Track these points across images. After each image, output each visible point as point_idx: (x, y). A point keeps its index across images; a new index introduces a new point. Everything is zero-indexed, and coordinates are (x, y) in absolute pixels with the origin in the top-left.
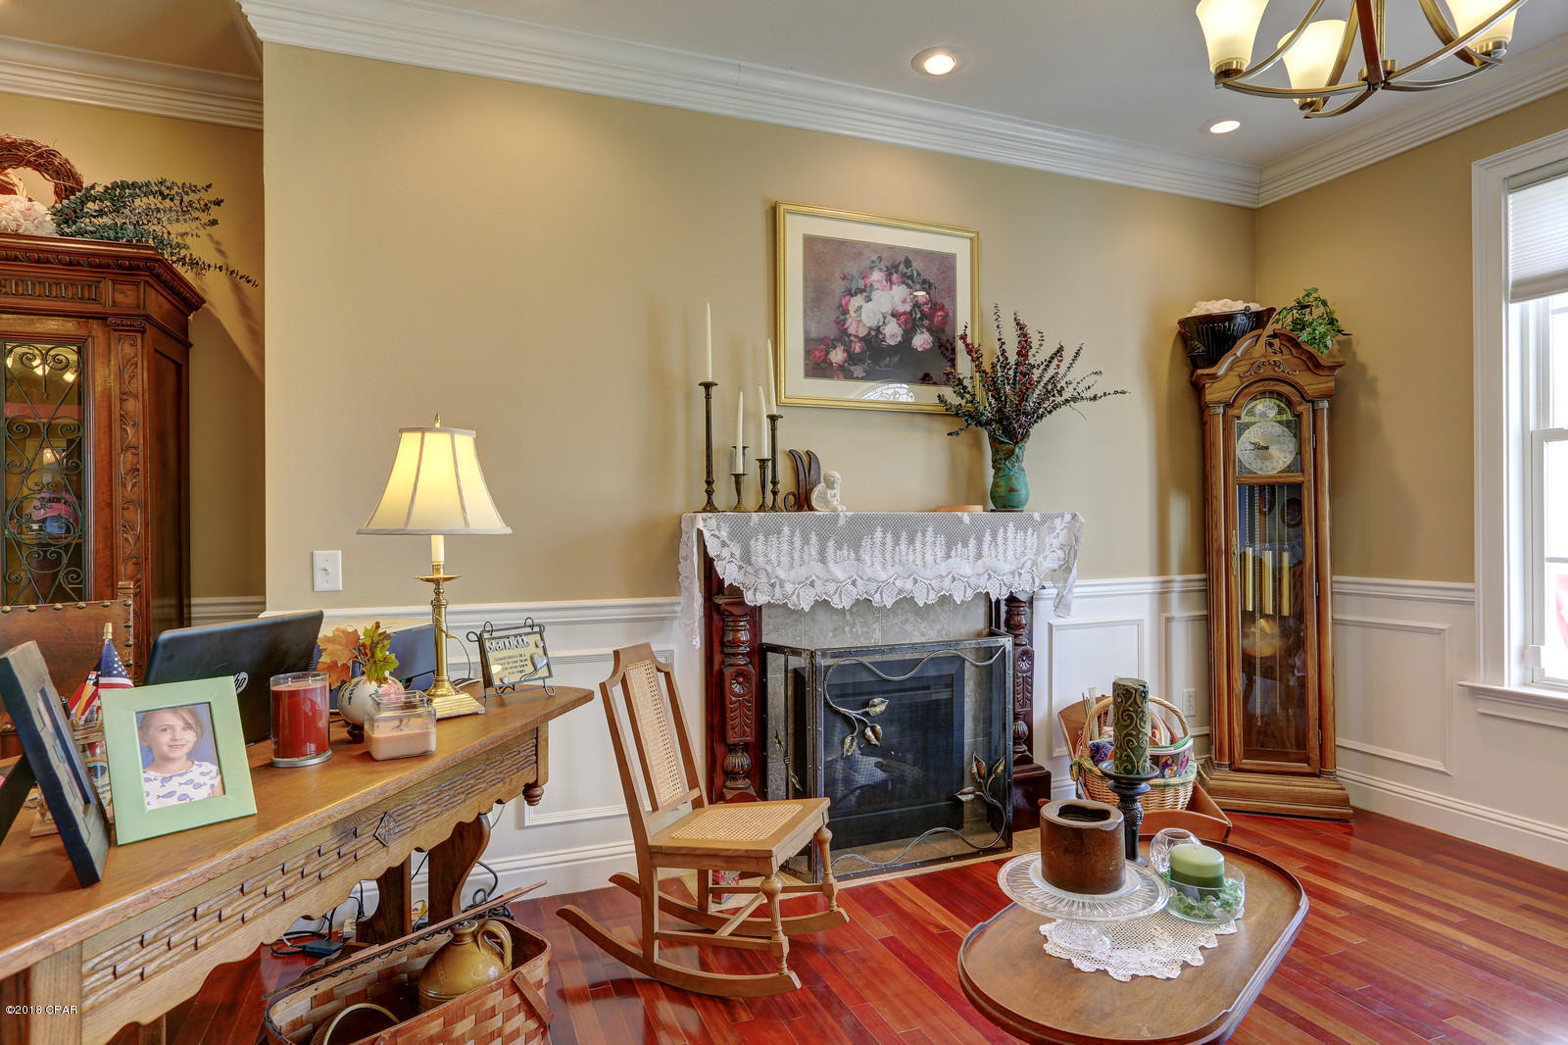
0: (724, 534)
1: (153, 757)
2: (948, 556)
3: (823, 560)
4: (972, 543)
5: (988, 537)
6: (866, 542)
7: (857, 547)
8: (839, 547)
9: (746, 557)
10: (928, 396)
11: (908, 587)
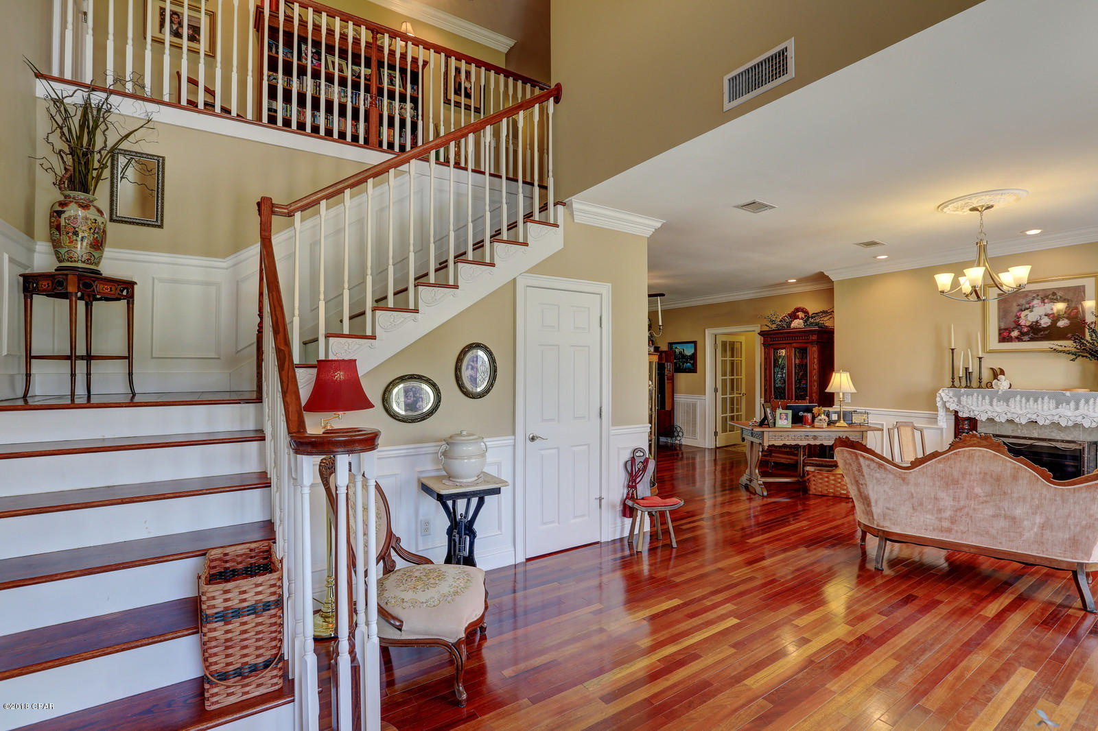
0: (951, 394)
1: (780, 418)
2: (1057, 408)
3: (991, 405)
4: (1072, 403)
6: (1012, 401)
7: (1007, 401)
8: (999, 401)
9: (959, 402)
11: (1034, 417)
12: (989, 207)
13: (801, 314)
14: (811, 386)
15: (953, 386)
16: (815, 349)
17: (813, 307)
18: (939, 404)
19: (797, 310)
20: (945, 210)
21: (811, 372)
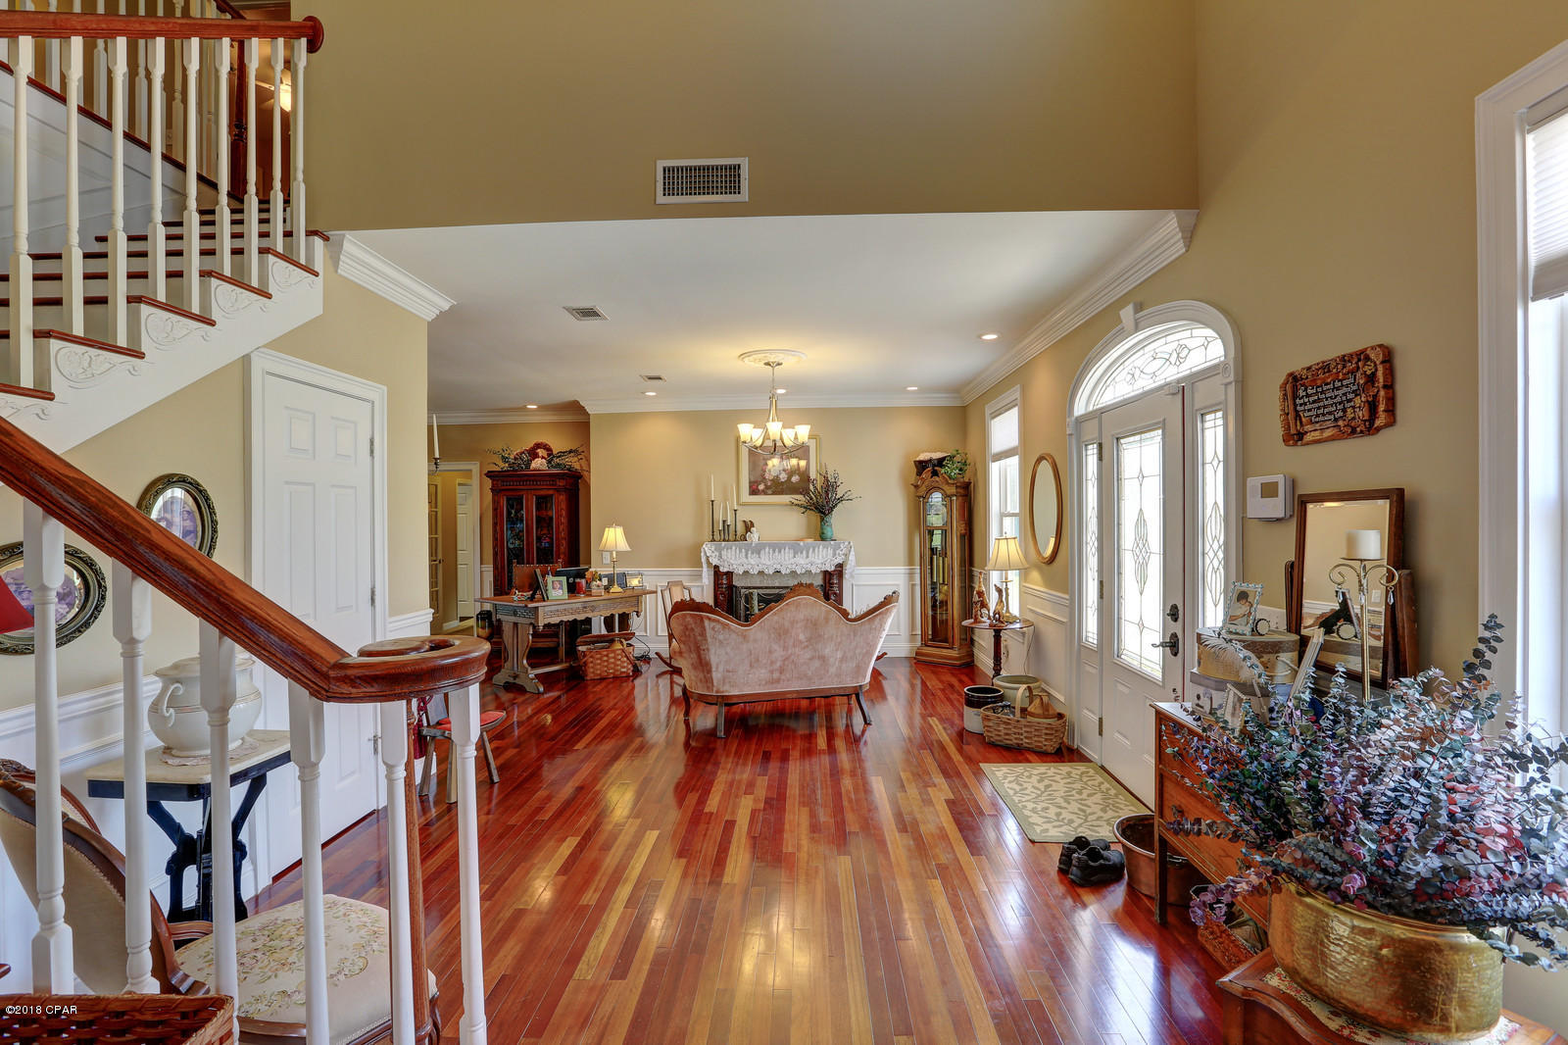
0: (713, 549)
1: (554, 588)
2: (794, 557)
3: (747, 558)
4: (804, 552)
5: (811, 550)
6: (762, 552)
7: (759, 553)
8: (753, 553)
9: (720, 556)
10: (800, 498)
11: (778, 567)
12: (779, 364)
13: (541, 452)
14: (558, 546)
15: (713, 540)
16: (562, 497)
17: (558, 444)
18: (703, 560)
19: (538, 446)
20: (746, 360)
21: (558, 528)
